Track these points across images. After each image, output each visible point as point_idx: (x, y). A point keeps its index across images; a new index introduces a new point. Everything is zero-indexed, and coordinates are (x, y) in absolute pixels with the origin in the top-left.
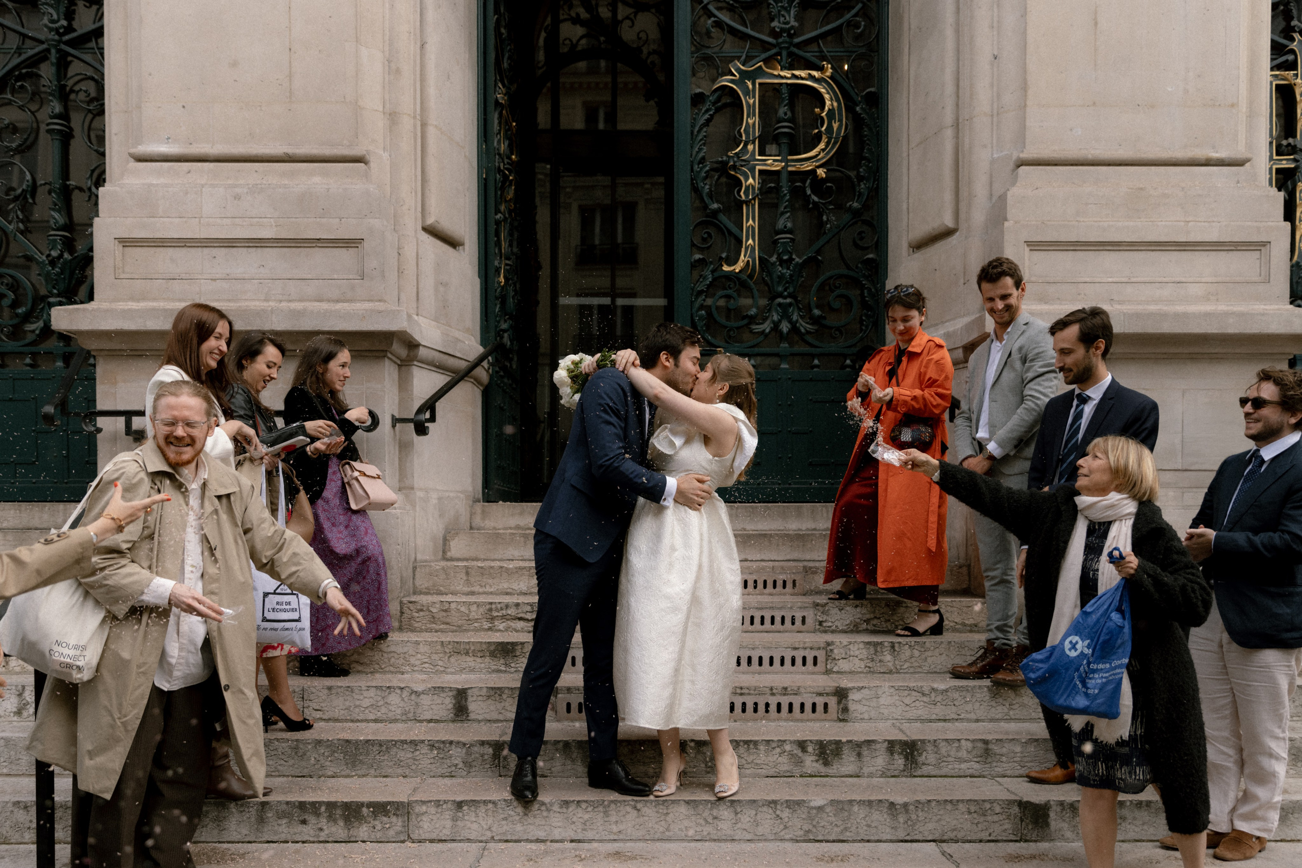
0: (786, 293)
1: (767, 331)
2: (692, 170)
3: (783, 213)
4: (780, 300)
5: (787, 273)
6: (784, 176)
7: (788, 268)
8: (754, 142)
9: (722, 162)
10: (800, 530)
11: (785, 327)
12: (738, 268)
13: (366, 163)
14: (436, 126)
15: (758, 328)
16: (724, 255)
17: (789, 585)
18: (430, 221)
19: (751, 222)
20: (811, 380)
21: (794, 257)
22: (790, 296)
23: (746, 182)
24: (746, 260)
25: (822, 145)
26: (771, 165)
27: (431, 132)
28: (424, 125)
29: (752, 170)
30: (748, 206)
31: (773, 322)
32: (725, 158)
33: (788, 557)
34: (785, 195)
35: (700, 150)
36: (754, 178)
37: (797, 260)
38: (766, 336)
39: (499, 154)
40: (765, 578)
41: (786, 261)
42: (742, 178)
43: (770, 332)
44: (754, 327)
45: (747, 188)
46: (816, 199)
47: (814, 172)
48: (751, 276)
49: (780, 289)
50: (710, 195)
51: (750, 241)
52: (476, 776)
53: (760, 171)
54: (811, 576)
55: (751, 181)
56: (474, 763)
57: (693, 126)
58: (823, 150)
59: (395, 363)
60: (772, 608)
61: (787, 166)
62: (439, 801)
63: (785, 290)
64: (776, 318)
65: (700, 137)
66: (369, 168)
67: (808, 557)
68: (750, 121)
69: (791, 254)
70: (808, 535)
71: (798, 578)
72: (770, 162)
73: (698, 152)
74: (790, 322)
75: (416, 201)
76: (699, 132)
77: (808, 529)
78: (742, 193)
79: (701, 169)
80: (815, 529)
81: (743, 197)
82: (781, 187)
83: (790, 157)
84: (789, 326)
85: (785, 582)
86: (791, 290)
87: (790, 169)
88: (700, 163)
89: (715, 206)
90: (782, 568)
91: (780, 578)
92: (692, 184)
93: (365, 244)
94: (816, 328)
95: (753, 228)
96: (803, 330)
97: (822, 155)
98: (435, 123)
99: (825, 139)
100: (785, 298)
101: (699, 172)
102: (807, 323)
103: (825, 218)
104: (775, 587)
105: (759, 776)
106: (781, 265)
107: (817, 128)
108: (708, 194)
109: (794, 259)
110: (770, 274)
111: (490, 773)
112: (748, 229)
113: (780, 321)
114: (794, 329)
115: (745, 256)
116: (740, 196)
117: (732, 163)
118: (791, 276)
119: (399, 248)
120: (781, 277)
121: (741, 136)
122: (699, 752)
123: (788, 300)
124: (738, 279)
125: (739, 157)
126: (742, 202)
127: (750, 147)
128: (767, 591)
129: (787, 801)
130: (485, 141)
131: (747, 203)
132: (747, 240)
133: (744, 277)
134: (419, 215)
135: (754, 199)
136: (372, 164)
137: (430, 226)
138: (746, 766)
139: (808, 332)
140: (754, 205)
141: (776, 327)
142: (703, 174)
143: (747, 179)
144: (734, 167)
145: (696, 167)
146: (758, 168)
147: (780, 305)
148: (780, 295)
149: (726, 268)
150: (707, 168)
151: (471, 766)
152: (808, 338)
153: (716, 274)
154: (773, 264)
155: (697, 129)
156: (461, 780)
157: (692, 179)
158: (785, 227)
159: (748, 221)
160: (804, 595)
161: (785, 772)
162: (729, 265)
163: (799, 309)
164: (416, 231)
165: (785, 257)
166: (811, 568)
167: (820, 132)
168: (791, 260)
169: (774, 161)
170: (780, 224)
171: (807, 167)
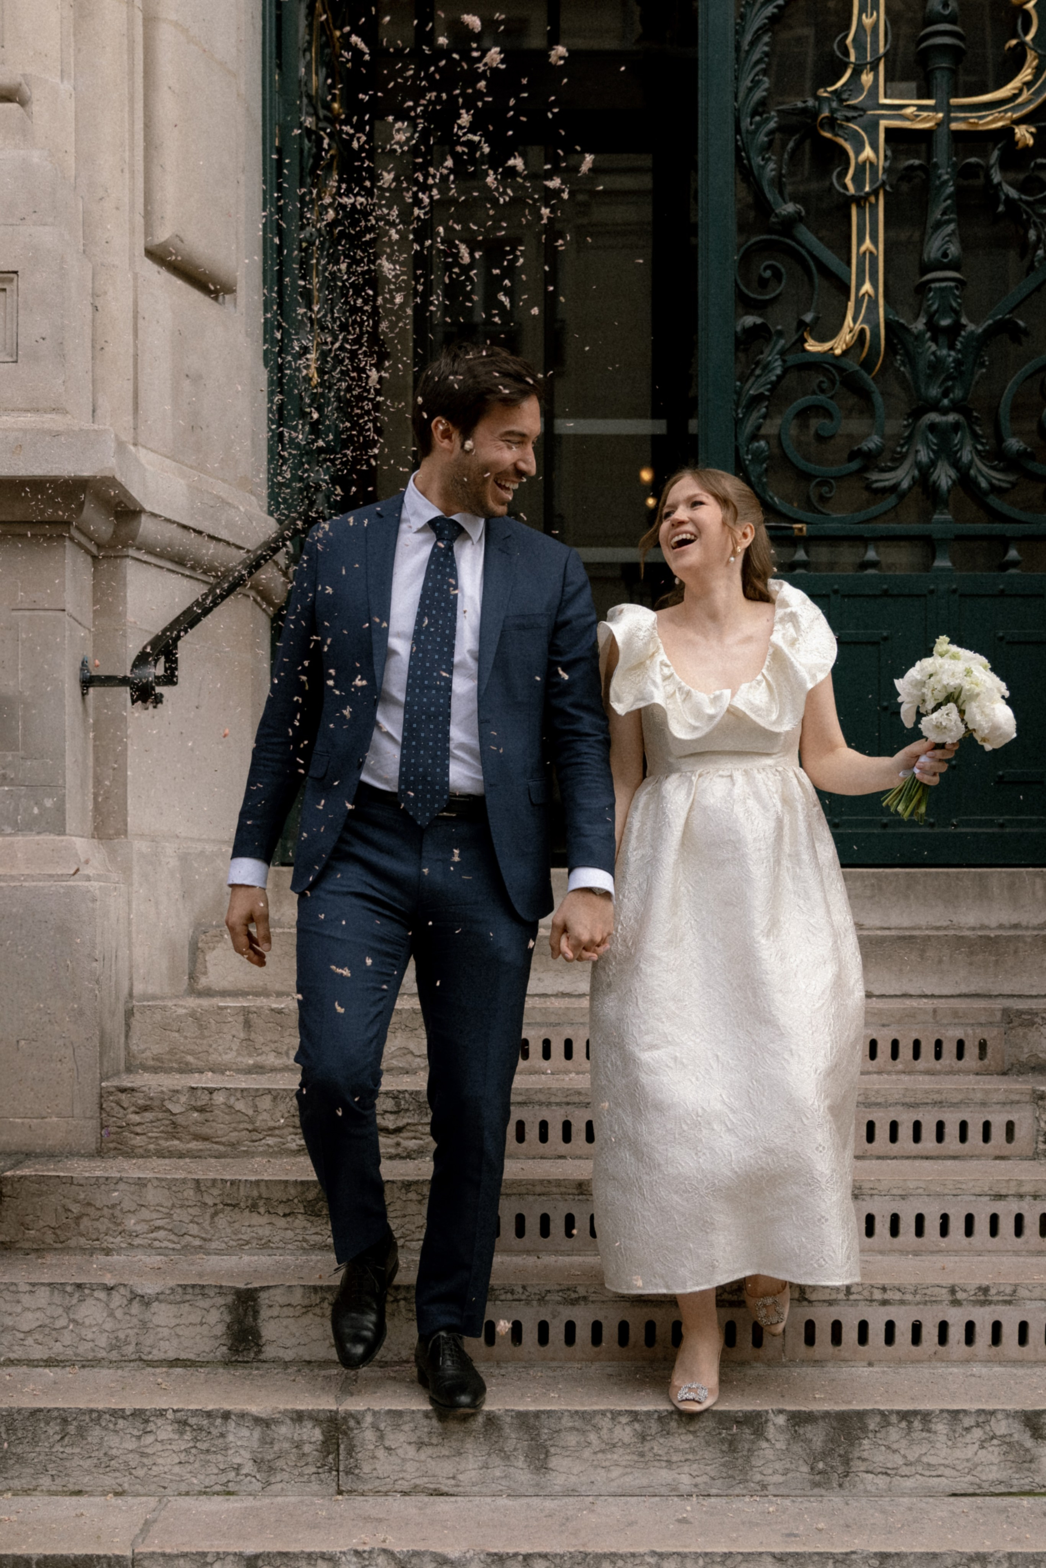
0: (946, 402)
1: (905, 485)
2: (738, 130)
3: (939, 225)
4: (934, 417)
5: (949, 356)
6: (942, 145)
7: (951, 347)
8: (874, 68)
9: (805, 111)
10: (983, 927)
11: (944, 476)
12: (839, 345)
13: (23, 103)
14: (176, 24)
15: (883, 479)
16: (808, 318)
17: (972, 1050)
18: (163, 235)
19: (868, 244)
20: (1002, 594)
21: (964, 320)
22: (955, 407)
23: (858, 153)
24: (858, 327)
25: (1026, 74)
26: (914, 118)
27: (166, 35)
28: (150, 21)
29: (872, 128)
30: (861, 208)
31: (918, 465)
32: (811, 102)
33: (964, 989)
34: (945, 182)
35: (756, 83)
36: (875, 148)
37: (971, 327)
38: (902, 496)
39: (309, 97)
40: (915, 1036)
41: (946, 329)
42: (848, 147)
43: (910, 488)
44: (874, 476)
45: (861, 169)
46: (1013, 193)
47: (1007, 133)
48: (868, 365)
49: (934, 392)
50: (778, 183)
51: (867, 287)
52: (282, 1493)
53: (888, 130)
54: (1021, 1031)
55: (868, 152)
56: (280, 1463)
57: (739, 32)
58: (1028, 84)
59: (88, 552)
60: (939, 1104)
61: (948, 120)
62: (204, 1555)
63: (945, 394)
64: (924, 456)
65: (756, 56)
66: (30, 115)
67: (1007, 989)
68: (867, 21)
69: (957, 313)
70: (1009, 939)
71: (991, 1035)
72: (909, 111)
73: (750, 90)
74: (956, 464)
75: (132, 191)
76: (753, 44)
77: (1001, 927)
78: (848, 180)
79: (759, 125)
80: (1016, 926)
81: (852, 189)
82: (936, 166)
83: (954, 101)
84: (952, 473)
85: (961, 1044)
86: (958, 393)
87: (954, 126)
88: (754, 113)
89: (790, 208)
90: (955, 1013)
91: (951, 1035)
92: (739, 158)
93: (22, 283)
94: (1012, 478)
95: (874, 258)
96: (984, 484)
97: (1025, 95)
98: (173, 16)
99: (1031, 61)
100: (945, 412)
101: (755, 132)
102: (993, 468)
103: (1032, 235)
104: (938, 1056)
105: (931, 1493)
106: (934, 339)
107: (1015, 35)
108: (772, 182)
109: (964, 326)
110: (911, 360)
111: (315, 1487)
112: (861, 258)
113: (933, 464)
114: (965, 481)
115: (855, 320)
116: (845, 187)
117: (826, 113)
118: (958, 363)
119: (95, 295)
120: (937, 365)
121: (846, 53)
122: (795, 1437)
123: (952, 418)
124: (841, 370)
125: (841, 101)
126: (849, 200)
127: (867, 78)
128: (921, 1064)
129: (1010, 1556)
130: (279, 66)
131: (860, 201)
132: (859, 285)
133: (852, 365)
134: (139, 221)
135: (875, 192)
136: (35, 108)
137: (164, 246)
138: (905, 1470)
139: (995, 489)
140: (874, 207)
141: (925, 472)
142: (762, 138)
143: (859, 150)
144: (832, 123)
145: (746, 123)
146: (883, 123)
147: (933, 427)
148: (935, 407)
149: (812, 346)
150: (772, 125)
151: (271, 1470)
152: (994, 501)
153: (792, 359)
154: (919, 337)
155: (748, 37)
156: (249, 1502)
157: (738, 150)
158: (945, 255)
159: (861, 241)
160: (1004, 1074)
161: (992, 1483)
162: (822, 339)
163: (976, 437)
164: (132, 257)
165: (945, 322)
166: (1020, 1013)
167: (1022, 45)
168: (957, 327)
169: (921, 108)
170: (934, 248)
171: (993, 121)
